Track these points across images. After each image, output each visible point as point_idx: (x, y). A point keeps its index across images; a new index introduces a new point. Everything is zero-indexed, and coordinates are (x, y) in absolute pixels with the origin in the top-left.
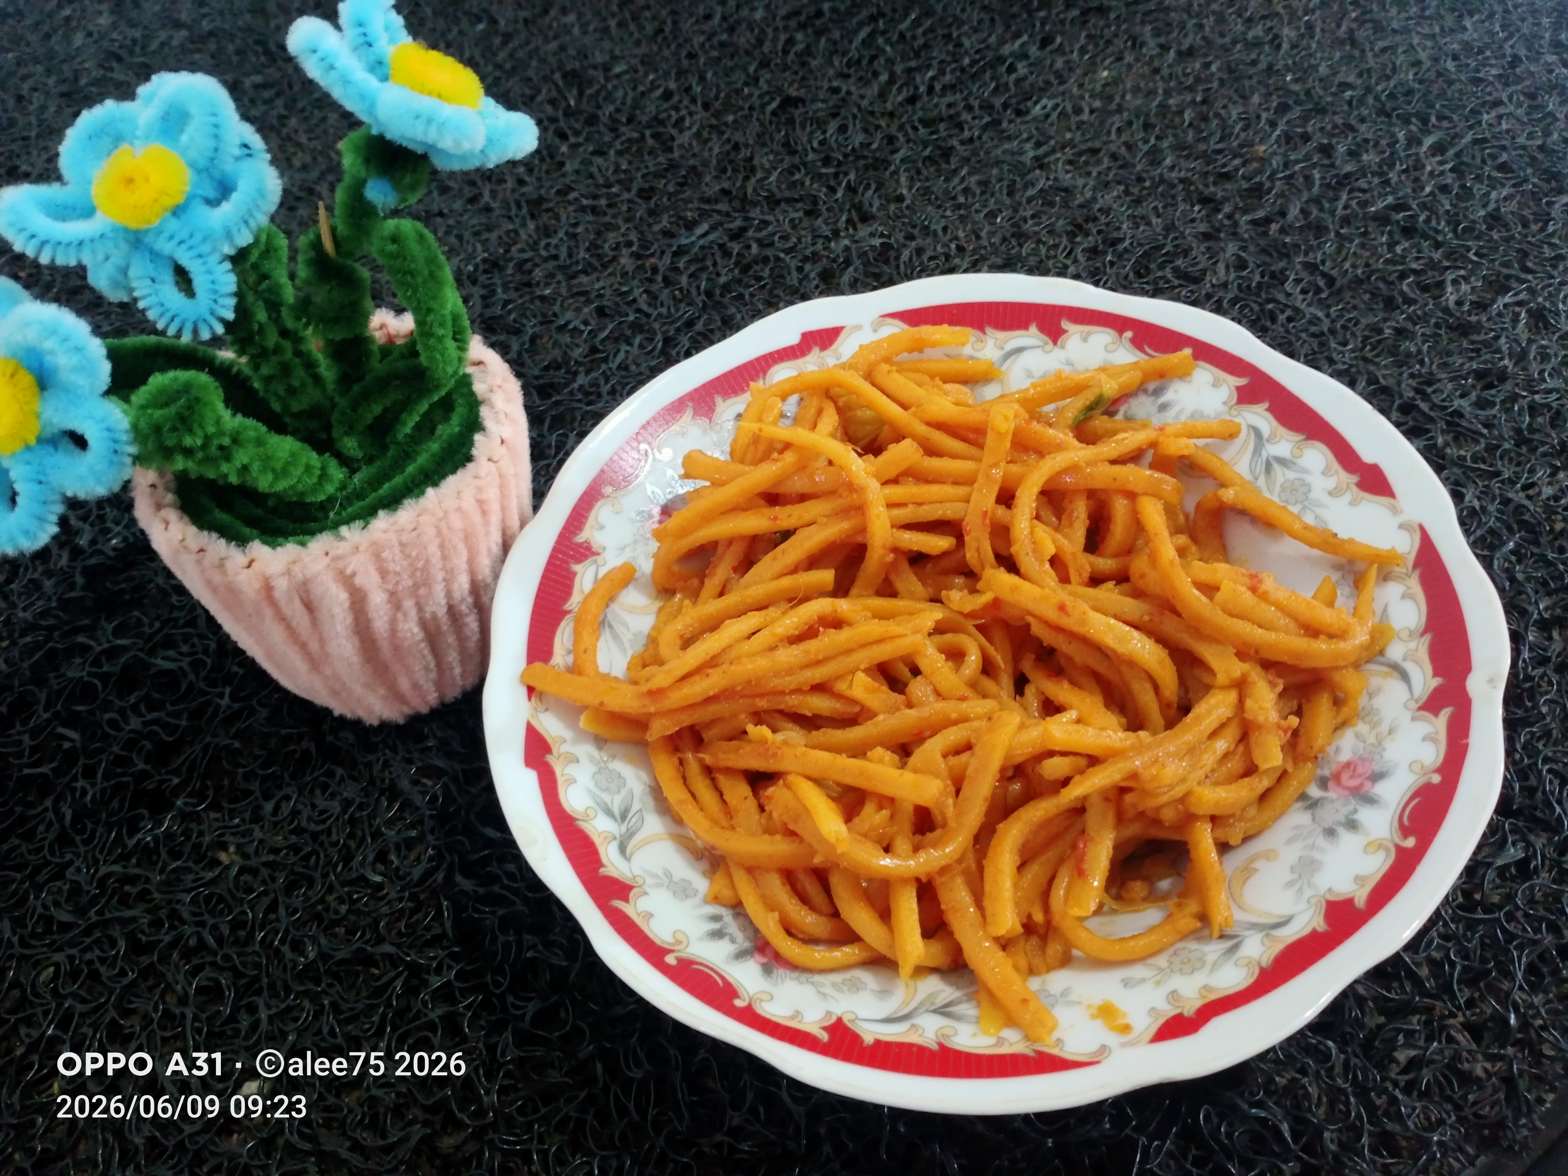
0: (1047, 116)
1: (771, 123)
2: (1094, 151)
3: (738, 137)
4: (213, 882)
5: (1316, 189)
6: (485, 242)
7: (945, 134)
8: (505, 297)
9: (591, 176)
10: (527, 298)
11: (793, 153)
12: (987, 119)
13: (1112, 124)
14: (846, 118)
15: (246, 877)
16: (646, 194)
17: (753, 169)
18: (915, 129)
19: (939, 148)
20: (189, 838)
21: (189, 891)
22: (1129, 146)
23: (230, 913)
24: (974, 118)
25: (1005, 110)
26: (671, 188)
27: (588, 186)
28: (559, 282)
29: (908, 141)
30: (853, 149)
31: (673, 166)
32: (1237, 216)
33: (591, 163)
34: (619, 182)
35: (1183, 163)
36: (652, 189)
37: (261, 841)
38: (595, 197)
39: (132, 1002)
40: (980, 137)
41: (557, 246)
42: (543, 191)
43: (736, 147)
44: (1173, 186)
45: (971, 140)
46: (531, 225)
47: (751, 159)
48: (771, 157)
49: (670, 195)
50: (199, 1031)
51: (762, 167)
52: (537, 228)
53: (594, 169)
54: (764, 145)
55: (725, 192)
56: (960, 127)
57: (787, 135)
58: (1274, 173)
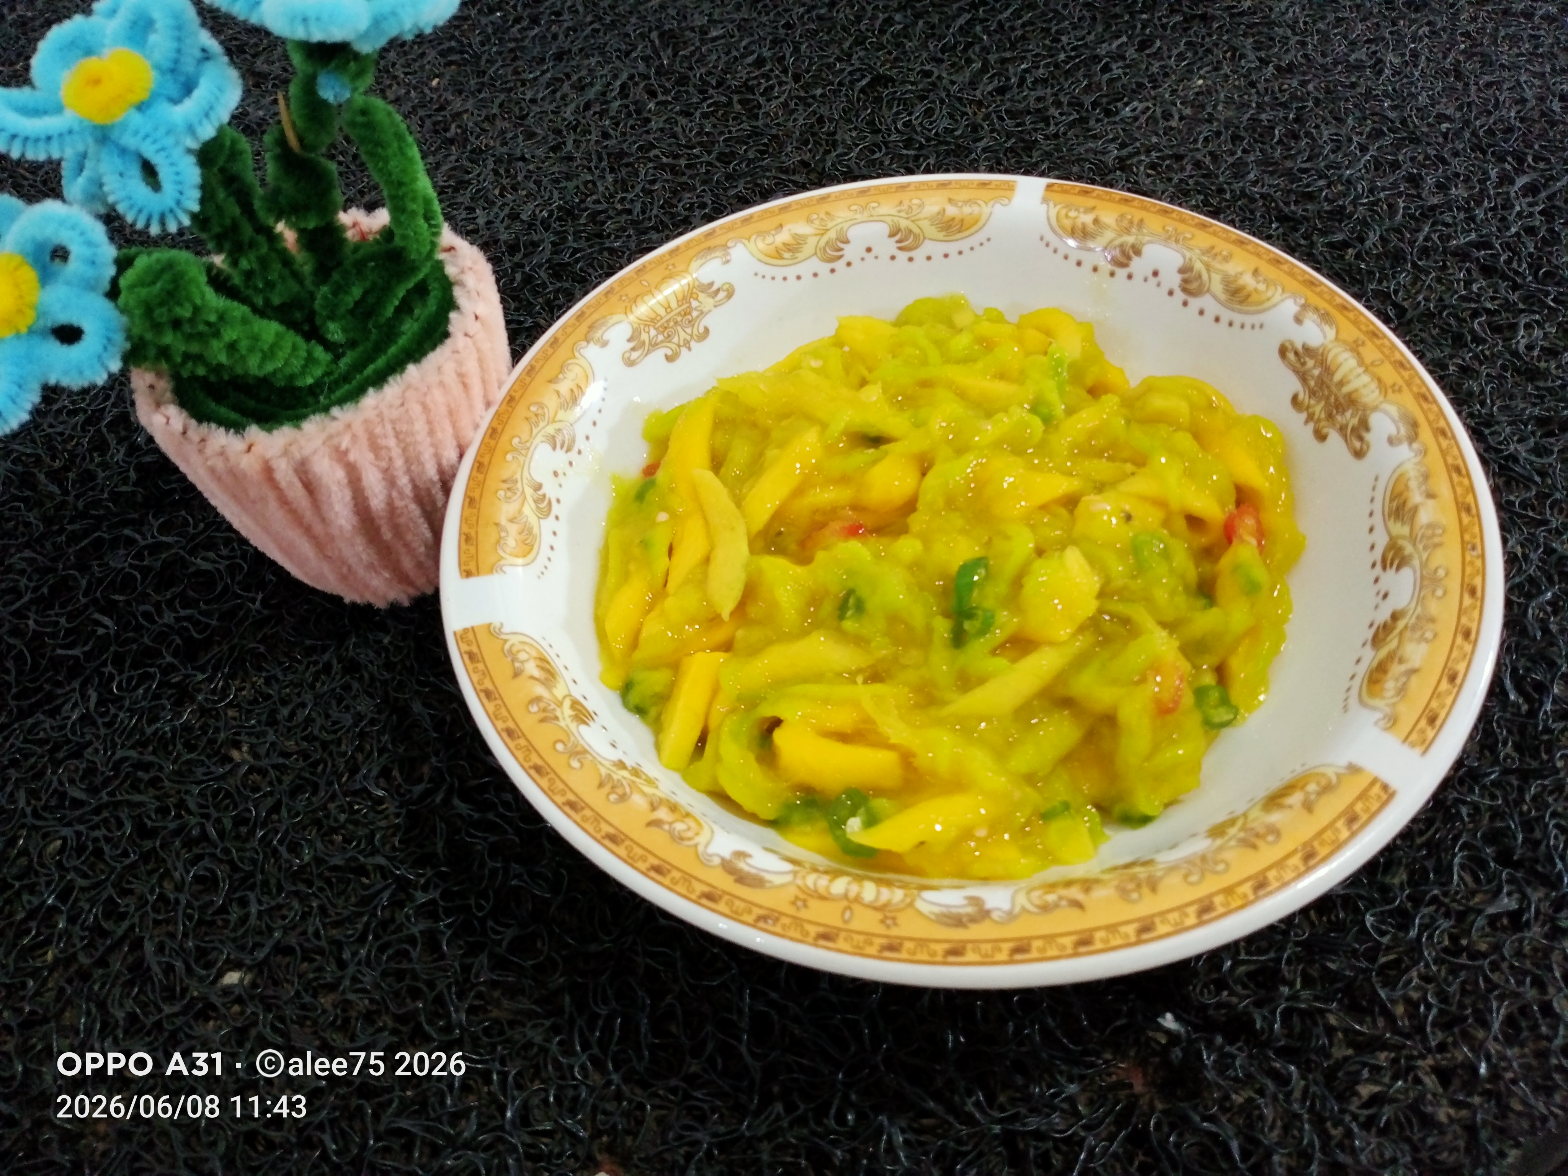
0: (1136, 119)
1: (858, 100)
2: (1179, 158)
3: (824, 111)
4: (223, 777)
5: (1399, 217)
6: (561, 190)
7: (1029, 127)
8: (575, 245)
9: (674, 136)
10: (597, 248)
11: (877, 131)
12: (1075, 116)
13: (1200, 133)
14: (934, 102)
15: (255, 777)
16: (725, 158)
17: (834, 144)
18: (1001, 119)
19: (1023, 140)
20: (205, 733)
21: (198, 783)
22: (1214, 157)
23: (235, 808)
24: (1061, 114)
25: (1094, 109)
26: (751, 155)
27: (670, 145)
28: (629, 236)
29: (992, 131)
30: (937, 134)
31: (756, 133)
32: (1315, 238)
33: (676, 122)
34: (700, 144)
35: (1268, 180)
36: (733, 154)
37: (273, 744)
38: (676, 157)
39: (129, 882)
40: (1065, 134)
41: (632, 201)
42: (625, 146)
43: (821, 120)
44: (1253, 200)
45: (1056, 136)
46: (610, 178)
47: (834, 133)
48: (854, 134)
49: (750, 161)
50: (190, 918)
51: (844, 141)
52: (616, 182)
53: (678, 129)
54: (850, 121)
55: (804, 164)
56: (1046, 120)
57: (873, 112)
58: (1358, 197)
